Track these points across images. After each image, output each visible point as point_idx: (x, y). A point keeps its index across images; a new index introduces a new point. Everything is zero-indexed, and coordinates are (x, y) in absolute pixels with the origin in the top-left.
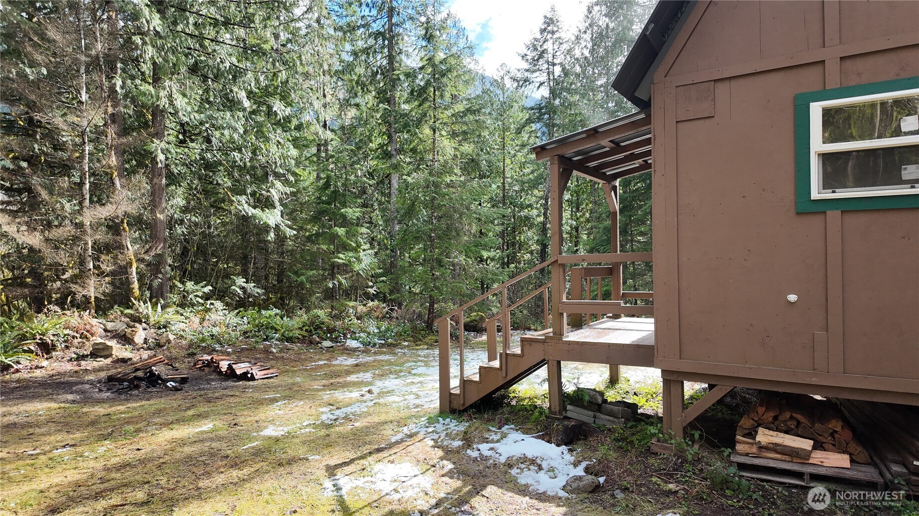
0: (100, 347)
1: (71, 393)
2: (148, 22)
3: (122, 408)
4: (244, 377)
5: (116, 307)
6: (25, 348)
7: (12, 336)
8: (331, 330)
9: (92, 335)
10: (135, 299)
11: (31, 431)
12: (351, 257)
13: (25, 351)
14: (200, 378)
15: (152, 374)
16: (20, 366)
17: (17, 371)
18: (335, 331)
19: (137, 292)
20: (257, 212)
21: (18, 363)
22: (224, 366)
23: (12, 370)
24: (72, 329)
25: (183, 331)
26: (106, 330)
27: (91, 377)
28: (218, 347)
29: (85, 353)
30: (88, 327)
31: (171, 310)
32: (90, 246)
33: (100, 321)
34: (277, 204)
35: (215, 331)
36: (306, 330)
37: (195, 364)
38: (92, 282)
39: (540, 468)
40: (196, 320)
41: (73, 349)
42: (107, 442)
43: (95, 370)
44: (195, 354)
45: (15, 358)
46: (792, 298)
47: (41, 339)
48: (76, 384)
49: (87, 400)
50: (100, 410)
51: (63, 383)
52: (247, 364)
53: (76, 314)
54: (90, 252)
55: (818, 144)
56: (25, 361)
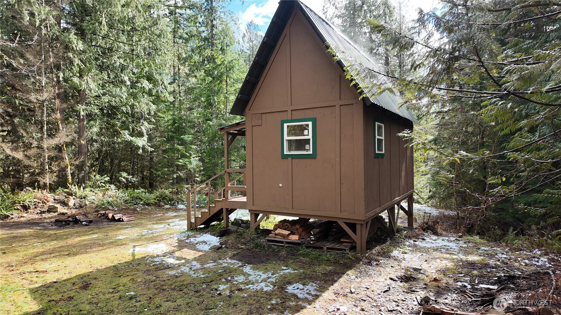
0: (52, 207)
1: (39, 226)
2: (76, 47)
3: (61, 231)
4: (119, 220)
5: (60, 188)
6: (16, 208)
7: (9, 202)
8: (171, 200)
9: (48, 202)
10: (69, 184)
11: (24, 239)
12: (186, 161)
13: (15, 209)
14: (99, 221)
15: (76, 219)
16: (13, 216)
17: (12, 218)
18: (173, 200)
19: (70, 180)
20: (133, 139)
21: (12, 214)
22: (110, 216)
23: (10, 218)
24: (38, 199)
25: (94, 200)
26: (55, 199)
27: (48, 221)
28: (110, 208)
29: (45, 210)
30: (46, 198)
31: (88, 189)
32: (47, 157)
33: (52, 195)
34: (145, 134)
35: (110, 200)
36: (158, 200)
37: (97, 215)
38: (48, 176)
39: (206, 243)
40: (101, 195)
41: (38, 208)
42: (55, 241)
43: (49, 218)
44: (99, 211)
45: (11, 212)
46: (281, 185)
47: (23, 203)
48: (41, 223)
49: (46, 228)
50: (51, 232)
51: (35, 223)
52: (121, 215)
53: (40, 191)
54: (47, 160)
55: (286, 137)
56: (15, 214)
